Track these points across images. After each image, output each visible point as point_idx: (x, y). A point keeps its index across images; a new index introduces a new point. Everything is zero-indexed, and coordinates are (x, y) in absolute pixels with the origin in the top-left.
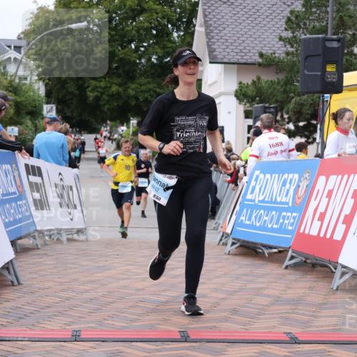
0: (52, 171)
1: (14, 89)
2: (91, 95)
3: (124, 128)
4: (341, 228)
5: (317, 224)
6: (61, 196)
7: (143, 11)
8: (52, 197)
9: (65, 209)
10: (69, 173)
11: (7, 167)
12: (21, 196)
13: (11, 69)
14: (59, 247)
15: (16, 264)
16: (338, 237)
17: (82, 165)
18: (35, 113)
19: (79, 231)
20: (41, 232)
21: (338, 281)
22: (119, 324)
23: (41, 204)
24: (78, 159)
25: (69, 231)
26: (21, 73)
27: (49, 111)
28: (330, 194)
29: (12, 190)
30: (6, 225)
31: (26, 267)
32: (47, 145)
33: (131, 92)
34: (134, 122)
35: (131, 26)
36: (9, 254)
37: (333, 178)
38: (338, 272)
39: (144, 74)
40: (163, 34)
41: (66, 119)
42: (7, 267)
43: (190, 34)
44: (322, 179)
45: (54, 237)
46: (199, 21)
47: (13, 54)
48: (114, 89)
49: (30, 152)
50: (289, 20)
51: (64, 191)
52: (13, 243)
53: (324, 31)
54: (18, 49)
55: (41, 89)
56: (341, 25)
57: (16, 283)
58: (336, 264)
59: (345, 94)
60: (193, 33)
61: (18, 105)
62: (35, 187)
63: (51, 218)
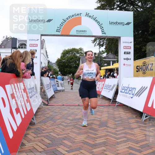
0: (60, 81)
1: (54, 70)
2: (65, 70)
3: (70, 75)
4: (101, 89)
5: (98, 89)
6: (61, 85)
7: (73, 59)
8: (60, 86)
9: (62, 87)
10: (62, 82)
11: (53, 81)
12: (56, 85)
13: (54, 67)
14: (61, 92)
15: (55, 95)
16: (101, 91)
17: (64, 80)
18: (57, 73)
19: (64, 90)
20: (58, 90)
21: (101, 97)
22: (69, 103)
23: (58, 86)
24: (63, 80)
25: (62, 90)
26: (55, 67)
27: (59, 73)
28: (100, 85)
29: (54, 84)
30: (53, 89)
31: (56, 95)
32: (59, 78)
33: (71, 70)
34: (71, 74)
35: (71, 61)
36: (53, 93)
37: (100, 82)
38: (101, 96)
39: (73, 67)
40: (76, 62)
41: (62, 74)
42: (53, 95)
43: (79, 62)
44: (98, 83)
45: (60, 91)
46: (81, 60)
47: (54, 65)
48: (69, 70)
49: (57, 79)
50: (93, 60)
51: (61, 84)
52: (54, 92)
53: (98, 61)
54: (55, 64)
55: (58, 70)
56: (101, 61)
57: (55, 98)
58: (100, 95)
59: (101, 70)
60: (80, 62)
61: (55, 72)
62: (57, 84)
63: (60, 88)
